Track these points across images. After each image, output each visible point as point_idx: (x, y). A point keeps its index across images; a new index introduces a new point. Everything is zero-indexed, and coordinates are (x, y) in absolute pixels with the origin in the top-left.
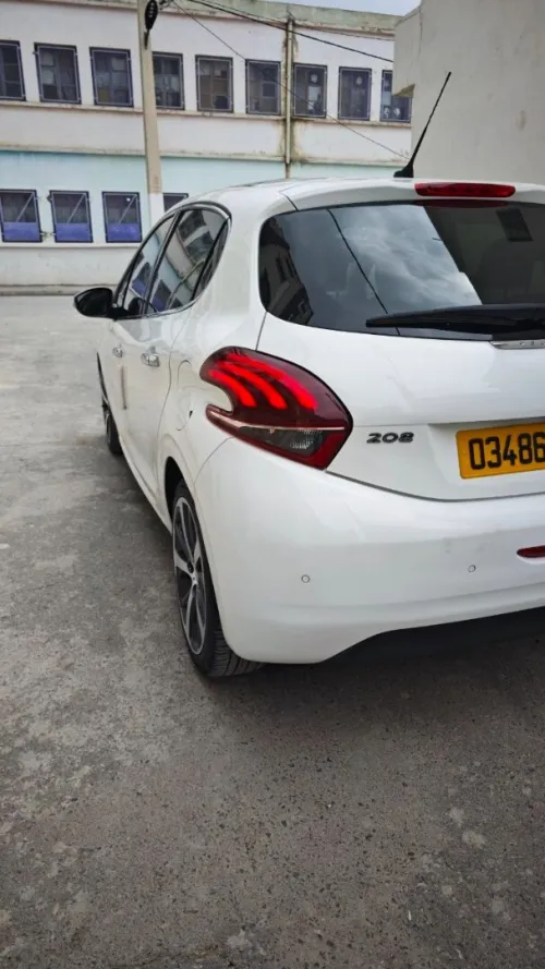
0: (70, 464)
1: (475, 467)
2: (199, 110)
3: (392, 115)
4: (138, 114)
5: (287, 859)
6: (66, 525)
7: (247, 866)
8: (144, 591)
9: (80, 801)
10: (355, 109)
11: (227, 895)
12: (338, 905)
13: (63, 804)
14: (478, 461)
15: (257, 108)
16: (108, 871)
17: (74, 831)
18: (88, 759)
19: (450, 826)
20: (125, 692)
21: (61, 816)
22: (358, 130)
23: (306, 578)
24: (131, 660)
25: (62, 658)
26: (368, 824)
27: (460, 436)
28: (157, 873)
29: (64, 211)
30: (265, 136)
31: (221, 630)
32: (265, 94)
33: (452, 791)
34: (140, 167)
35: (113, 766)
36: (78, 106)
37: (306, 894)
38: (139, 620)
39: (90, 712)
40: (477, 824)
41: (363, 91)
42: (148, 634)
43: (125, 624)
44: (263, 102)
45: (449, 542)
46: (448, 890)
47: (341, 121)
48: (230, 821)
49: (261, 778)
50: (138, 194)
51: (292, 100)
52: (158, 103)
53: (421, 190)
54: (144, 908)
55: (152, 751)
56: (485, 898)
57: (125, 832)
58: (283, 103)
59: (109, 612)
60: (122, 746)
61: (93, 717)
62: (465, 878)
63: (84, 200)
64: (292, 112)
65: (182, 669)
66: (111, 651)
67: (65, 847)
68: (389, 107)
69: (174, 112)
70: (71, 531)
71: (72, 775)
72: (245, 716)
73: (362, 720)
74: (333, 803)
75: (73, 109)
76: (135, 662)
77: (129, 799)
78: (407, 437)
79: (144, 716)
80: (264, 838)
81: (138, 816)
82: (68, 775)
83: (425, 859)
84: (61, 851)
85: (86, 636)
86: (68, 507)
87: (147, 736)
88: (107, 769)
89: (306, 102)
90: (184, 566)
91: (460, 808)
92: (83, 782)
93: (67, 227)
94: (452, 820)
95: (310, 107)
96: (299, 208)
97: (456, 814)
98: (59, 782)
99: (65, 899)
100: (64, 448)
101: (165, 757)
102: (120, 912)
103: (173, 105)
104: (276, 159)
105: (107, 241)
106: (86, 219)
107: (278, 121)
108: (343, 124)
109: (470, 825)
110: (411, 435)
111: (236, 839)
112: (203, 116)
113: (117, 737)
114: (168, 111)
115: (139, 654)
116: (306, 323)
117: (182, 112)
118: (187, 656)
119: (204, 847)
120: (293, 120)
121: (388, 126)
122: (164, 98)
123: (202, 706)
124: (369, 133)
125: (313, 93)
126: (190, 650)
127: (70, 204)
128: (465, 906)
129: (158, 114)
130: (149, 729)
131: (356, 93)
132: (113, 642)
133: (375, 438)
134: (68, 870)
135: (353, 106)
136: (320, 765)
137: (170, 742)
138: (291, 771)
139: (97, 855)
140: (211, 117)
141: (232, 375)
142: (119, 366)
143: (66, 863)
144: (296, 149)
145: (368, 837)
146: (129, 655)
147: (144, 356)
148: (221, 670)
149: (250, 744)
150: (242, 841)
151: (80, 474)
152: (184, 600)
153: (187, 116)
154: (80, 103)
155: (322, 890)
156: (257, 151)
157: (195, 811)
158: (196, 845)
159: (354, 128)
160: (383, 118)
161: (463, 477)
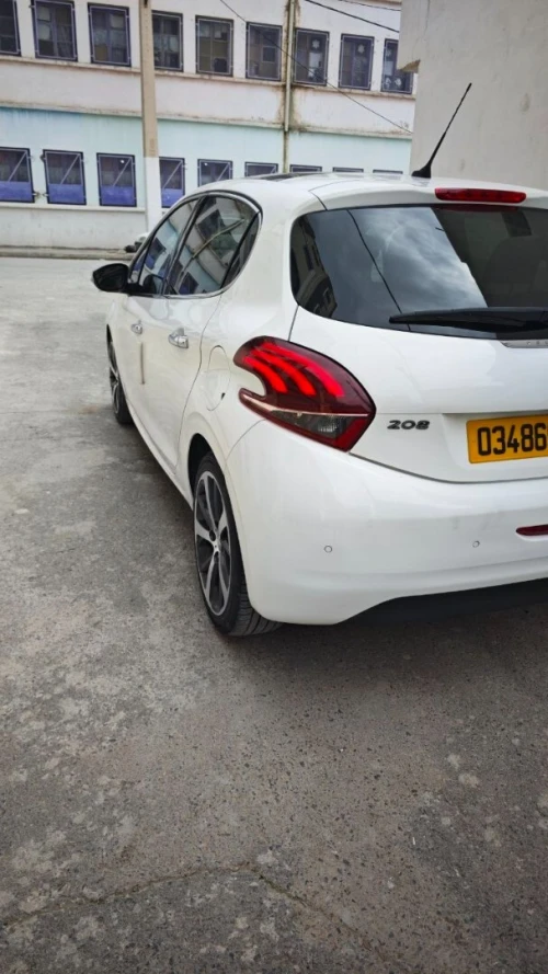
0: (79, 433)
1: (482, 453)
2: (197, 72)
3: (393, 85)
4: (135, 74)
5: (306, 793)
6: (81, 492)
7: (271, 798)
8: (161, 557)
9: (118, 742)
10: (355, 78)
11: (255, 822)
12: (352, 832)
13: (104, 744)
14: (485, 448)
15: (257, 72)
16: (148, 801)
17: (115, 767)
18: (122, 706)
19: (449, 769)
20: (152, 648)
21: (102, 754)
22: (359, 99)
23: (329, 549)
24: (154, 620)
25: (90, 616)
26: (376, 766)
27: (470, 425)
28: (192, 803)
29: (58, 172)
30: (264, 102)
31: (246, 593)
32: (265, 59)
33: (450, 740)
34: (137, 128)
35: (145, 713)
36: (74, 64)
37: (323, 822)
38: (158, 582)
39: (120, 665)
40: (472, 767)
41: (364, 60)
42: (167, 597)
43: (146, 587)
44: (264, 66)
45: (456, 521)
46: (446, 821)
47: (342, 90)
48: (254, 761)
49: (279, 725)
50: (133, 156)
51: (293, 67)
52: (156, 63)
53: (440, 194)
54: (183, 831)
55: (180, 700)
56: (479, 828)
57: (161, 769)
58: (283, 69)
59: (130, 575)
60: (152, 696)
61: (123, 669)
62: (461, 811)
63: (78, 160)
64: (292, 78)
65: (202, 629)
66: (135, 611)
67: (109, 780)
68: (390, 77)
69: (171, 73)
70: (88, 499)
71: (109, 719)
72: (263, 672)
73: (368, 678)
74: (344, 748)
75: (70, 66)
76: (158, 622)
77: (162, 741)
78: (423, 425)
79: (171, 670)
80: (284, 776)
81: (171, 755)
82: (106, 719)
83: (428, 795)
84: (105, 782)
85: (111, 597)
86: (82, 475)
87: (174, 687)
88: (140, 715)
89: (306, 68)
90: (206, 535)
91: (457, 754)
92: (120, 725)
93: (60, 188)
94: (450, 764)
95: (311, 74)
96: (328, 208)
97: (454, 759)
98: (97, 725)
99: (112, 823)
100: (72, 417)
101: (192, 706)
102: (162, 834)
103: (171, 66)
104: (274, 126)
105: (101, 204)
106: (80, 181)
107: (277, 87)
108: (344, 93)
109: (465, 768)
110: (427, 423)
111: (260, 776)
112: (202, 79)
113: (147, 687)
114: (166, 72)
115: (161, 614)
116: (329, 316)
117: (180, 74)
118: (206, 617)
119: (232, 782)
120: (293, 87)
121: (389, 97)
122: (163, 60)
123: (222, 661)
124: (370, 103)
125: (314, 59)
126: (209, 612)
127: (64, 164)
128: (462, 834)
129: (157, 75)
130: (176, 681)
131: (357, 61)
132: (136, 603)
133: (395, 425)
134: (113, 799)
135: (354, 74)
136: (332, 716)
137: (195, 692)
138: (306, 720)
139: (138, 787)
140: (210, 80)
141: (264, 362)
142: (139, 343)
143: (111, 793)
144: (296, 117)
145: (377, 777)
146: (153, 615)
147: (171, 337)
148: (242, 628)
149: (268, 696)
150: (265, 778)
151: (90, 443)
152: (204, 566)
153: (185, 78)
154: (76, 60)
155: (337, 819)
156: (256, 118)
157: (223, 752)
158: (225, 781)
159: (354, 97)
160: (384, 88)
161: (471, 462)
